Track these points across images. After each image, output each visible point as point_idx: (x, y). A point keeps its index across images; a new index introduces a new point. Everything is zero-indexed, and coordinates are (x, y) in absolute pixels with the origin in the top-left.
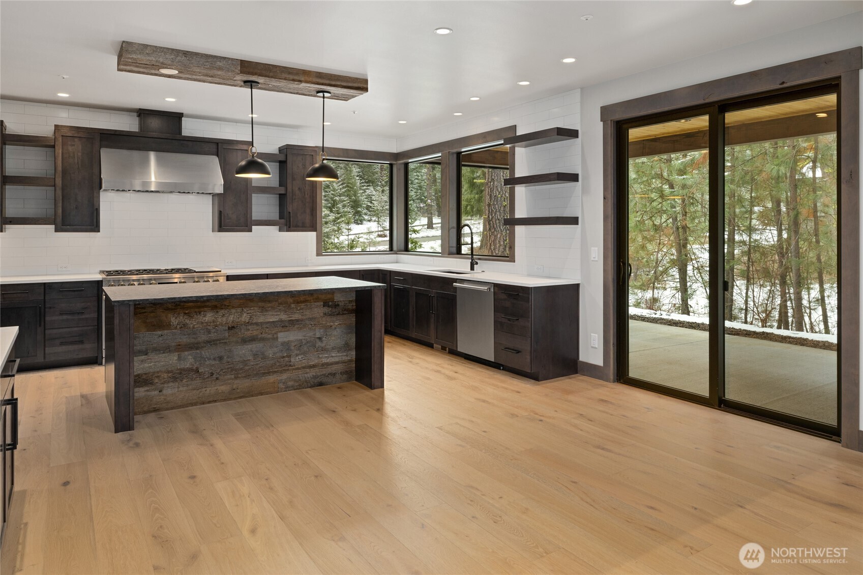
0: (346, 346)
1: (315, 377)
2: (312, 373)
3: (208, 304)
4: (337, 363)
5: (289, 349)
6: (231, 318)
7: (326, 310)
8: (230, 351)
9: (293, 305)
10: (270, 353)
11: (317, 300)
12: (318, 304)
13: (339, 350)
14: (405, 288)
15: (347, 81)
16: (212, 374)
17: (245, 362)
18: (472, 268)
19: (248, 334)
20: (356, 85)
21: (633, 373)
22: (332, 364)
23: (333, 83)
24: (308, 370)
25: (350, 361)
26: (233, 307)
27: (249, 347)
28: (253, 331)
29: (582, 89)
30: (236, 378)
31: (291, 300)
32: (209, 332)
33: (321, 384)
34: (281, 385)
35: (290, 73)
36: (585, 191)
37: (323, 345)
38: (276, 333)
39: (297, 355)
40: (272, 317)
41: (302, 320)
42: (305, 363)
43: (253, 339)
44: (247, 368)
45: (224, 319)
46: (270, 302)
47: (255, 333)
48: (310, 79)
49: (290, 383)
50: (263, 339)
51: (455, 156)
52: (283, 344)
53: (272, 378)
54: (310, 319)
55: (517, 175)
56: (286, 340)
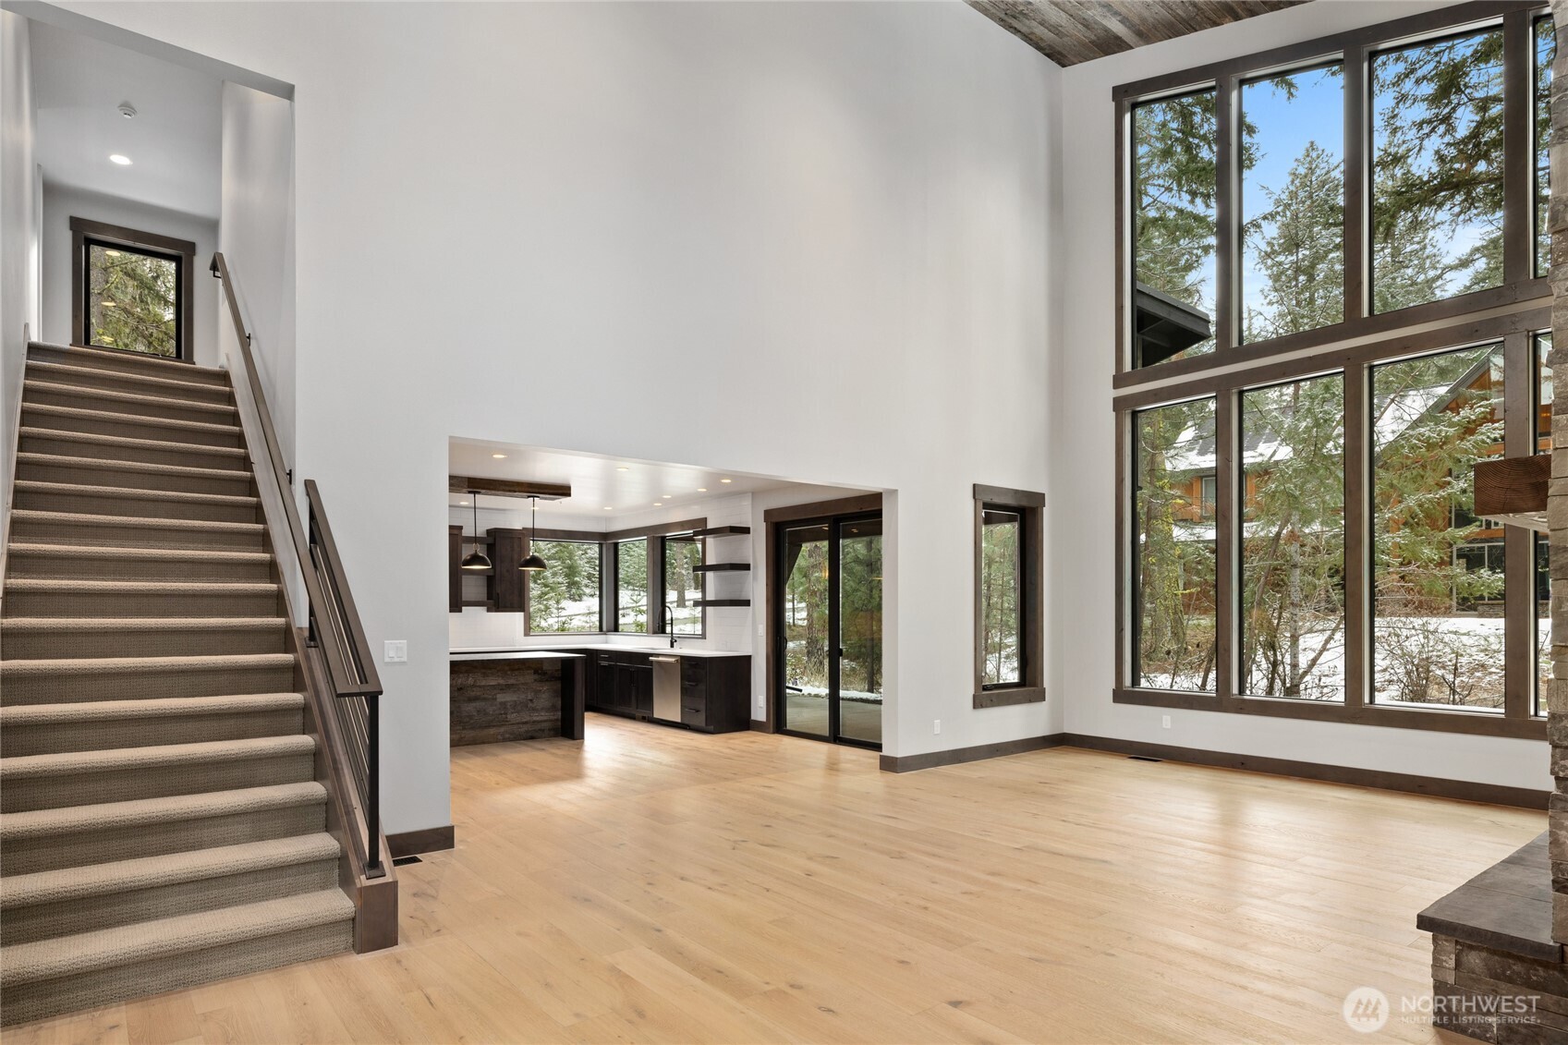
0: (553, 708)
1: (527, 732)
2: (524, 728)
4: (545, 721)
5: (505, 708)
6: (460, 681)
7: (537, 677)
8: (459, 707)
10: (490, 710)
11: (529, 668)
12: (530, 670)
13: (548, 710)
14: (610, 665)
15: (554, 489)
17: (470, 717)
18: (672, 646)
19: (473, 694)
20: (560, 492)
21: (789, 727)
22: (541, 721)
23: (540, 490)
24: (522, 725)
25: (557, 720)
26: (461, 673)
27: (474, 704)
28: (476, 692)
29: (753, 493)
30: (464, 729)
31: (507, 668)
33: (533, 737)
34: (499, 737)
35: (507, 485)
36: (755, 578)
37: (534, 705)
38: (495, 694)
39: (512, 713)
40: (492, 681)
41: (516, 684)
42: (518, 719)
43: (476, 699)
44: (472, 721)
46: (490, 669)
47: (478, 694)
48: (524, 489)
49: (507, 736)
50: (485, 699)
51: (660, 540)
52: (501, 703)
53: (492, 731)
54: (523, 684)
55: (708, 563)
56: (503, 700)
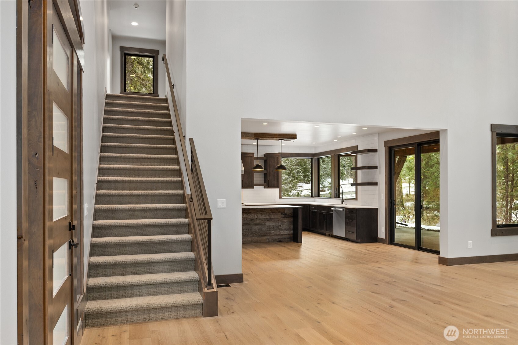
0: (289, 229)
1: (279, 239)
2: (277, 237)
3: (245, 212)
4: (286, 234)
5: (270, 228)
6: (251, 217)
7: (282, 215)
9: (271, 213)
10: (264, 229)
11: (279, 212)
12: (280, 213)
13: (287, 230)
14: (315, 211)
15: (290, 136)
16: (246, 234)
17: (256, 231)
18: (342, 203)
19: (257, 222)
20: (292, 137)
22: (284, 235)
23: (284, 137)
24: (276, 236)
25: (291, 234)
26: (252, 213)
27: (257, 226)
28: (258, 222)
30: (253, 236)
32: (245, 221)
33: (280, 241)
35: (270, 136)
36: (380, 172)
37: (281, 228)
39: (272, 230)
40: (264, 217)
41: (274, 219)
42: (275, 233)
43: (258, 224)
44: (256, 233)
45: (249, 217)
46: (264, 212)
47: (259, 222)
48: (277, 137)
49: (270, 240)
50: (261, 224)
51: (337, 156)
52: (268, 226)
53: (264, 238)
54: (277, 218)
55: (358, 166)
56: (269, 225)
